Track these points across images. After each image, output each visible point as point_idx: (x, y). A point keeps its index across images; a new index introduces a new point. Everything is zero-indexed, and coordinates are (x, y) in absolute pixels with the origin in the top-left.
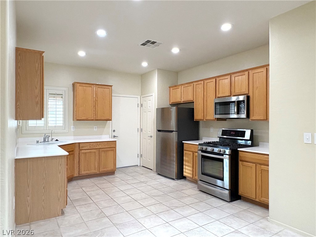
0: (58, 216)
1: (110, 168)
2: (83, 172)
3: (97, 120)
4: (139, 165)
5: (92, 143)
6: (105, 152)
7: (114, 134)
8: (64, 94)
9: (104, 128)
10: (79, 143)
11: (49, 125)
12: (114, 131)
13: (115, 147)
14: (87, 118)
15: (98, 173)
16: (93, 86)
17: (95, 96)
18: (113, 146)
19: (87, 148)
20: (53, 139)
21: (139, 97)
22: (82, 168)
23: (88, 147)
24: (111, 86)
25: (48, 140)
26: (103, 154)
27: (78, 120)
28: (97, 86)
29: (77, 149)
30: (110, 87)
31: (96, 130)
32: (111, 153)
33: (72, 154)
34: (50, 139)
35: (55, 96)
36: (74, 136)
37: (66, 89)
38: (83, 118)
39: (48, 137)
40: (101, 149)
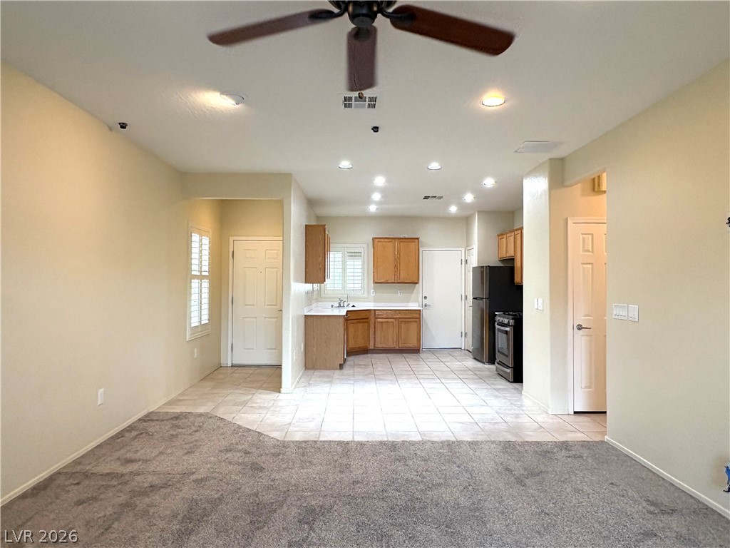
0: (338, 370)
1: (412, 343)
2: (379, 345)
3: (399, 283)
4: (463, 348)
5: (390, 311)
6: (407, 322)
7: (425, 302)
8: (363, 252)
9: (412, 293)
10: (375, 310)
11: (347, 288)
12: (425, 297)
13: (419, 318)
14: (387, 281)
15: (397, 348)
16: (393, 241)
17: (396, 253)
18: (417, 316)
19: (383, 317)
20: (349, 304)
21: (463, 250)
22: (378, 340)
23: (385, 316)
24: (418, 239)
25: (343, 305)
26: (403, 324)
27: (376, 283)
28: (400, 240)
29: (372, 316)
30: (417, 241)
31: (401, 295)
32: (413, 326)
33: (367, 322)
34: (346, 304)
35: (354, 255)
36: (375, 301)
37: (365, 246)
38: (382, 281)
39: (343, 302)
40: (400, 318)
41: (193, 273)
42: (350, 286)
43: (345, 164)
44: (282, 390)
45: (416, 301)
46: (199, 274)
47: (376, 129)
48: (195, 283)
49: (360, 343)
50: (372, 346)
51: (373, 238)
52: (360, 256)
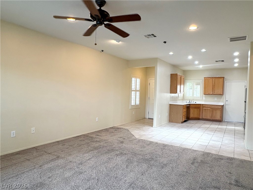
0: (180, 123)
1: (218, 118)
2: (204, 117)
9: (221, 98)
10: (203, 104)
11: (194, 96)
12: (227, 101)
14: (209, 94)
15: (211, 119)
16: (212, 78)
17: (213, 83)
22: (203, 115)
23: (207, 107)
24: (224, 78)
26: (214, 110)
27: (204, 94)
28: (215, 78)
29: (202, 106)
30: (222, 78)
31: (216, 99)
32: (219, 112)
33: (199, 109)
34: (192, 102)
35: (198, 84)
36: (205, 101)
37: (202, 81)
38: (207, 93)
39: (191, 101)
40: (213, 108)
41: (132, 89)
42: (195, 95)
43: (171, 53)
44: (153, 126)
45: (223, 102)
46: (135, 90)
47: (165, 42)
48: (133, 93)
49: (196, 116)
50: (201, 118)
51: (204, 78)
52: (200, 84)
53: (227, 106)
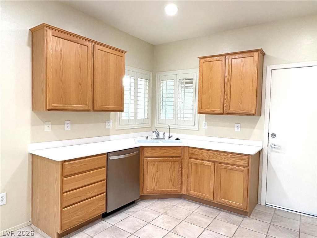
1: (235, 200)
2: (193, 193)
3: (229, 114)
5: (208, 152)
6: (228, 170)
7: (272, 141)
8: (194, 78)
9: (254, 128)
10: (189, 147)
12: (274, 135)
13: (247, 167)
14: (213, 111)
15: (215, 201)
16: (223, 58)
17: (226, 74)
19: (198, 157)
20: (172, 136)
22: (191, 185)
25: (164, 137)
26: (224, 172)
28: (233, 56)
29: (186, 155)
31: (239, 130)
32: (238, 176)
33: (177, 161)
34: (167, 135)
36: (207, 135)
38: (207, 110)
39: (164, 134)
40: (220, 163)
49: (167, 186)
50: (184, 192)
51: (201, 58)
52: (192, 83)
53: (272, 153)
